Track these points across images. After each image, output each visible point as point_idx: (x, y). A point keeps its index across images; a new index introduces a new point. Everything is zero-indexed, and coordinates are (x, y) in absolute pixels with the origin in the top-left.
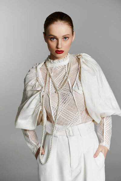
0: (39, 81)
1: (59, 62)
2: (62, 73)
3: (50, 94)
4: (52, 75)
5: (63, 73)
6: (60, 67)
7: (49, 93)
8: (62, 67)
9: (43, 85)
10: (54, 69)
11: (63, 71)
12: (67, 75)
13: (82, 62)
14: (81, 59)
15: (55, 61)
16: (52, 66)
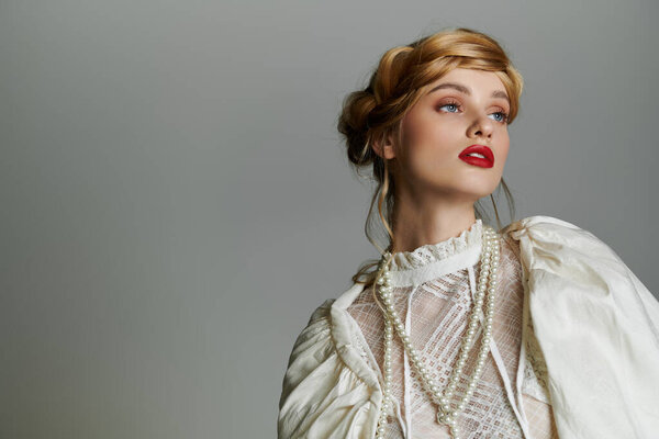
0: (352, 364)
1: (438, 257)
2: (454, 308)
3: (409, 417)
4: (407, 331)
5: (460, 308)
6: (440, 280)
7: (403, 413)
8: (451, 282)
9: (374, 376)
10: (415, 297)
11: (461, 299)
12: (478, 315)
13: (531, 251)
14: (525, 241)
15: (415, 254)
16: (407, 285)
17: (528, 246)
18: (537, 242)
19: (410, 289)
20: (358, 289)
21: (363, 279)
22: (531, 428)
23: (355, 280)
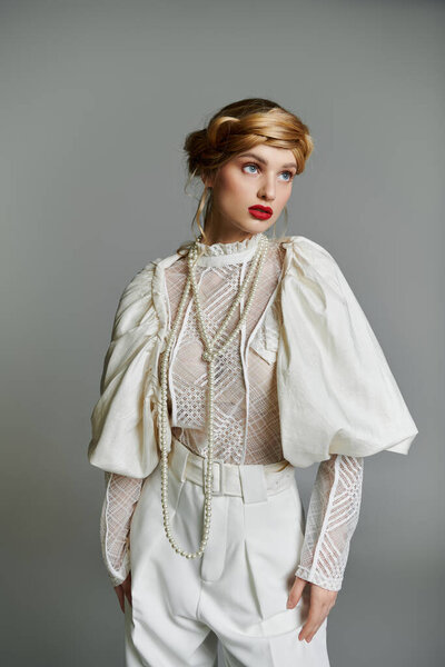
1: (225, 253)
2: (226, 286)
4: (197, 288)
5: (230, 286)
6: (224, 268)
8: (231, 269)
10: (206, 274)
11: (232, 280)
13: (290, 261)
14: (289, 251)
15: (212, 248)
16: (204, 266)
17: (290, 255)
18: (297, 255)
19: (205, 268)
20: (177, 257)
21: (183, 253)
22: (249, 369)
23: (178, 252)
